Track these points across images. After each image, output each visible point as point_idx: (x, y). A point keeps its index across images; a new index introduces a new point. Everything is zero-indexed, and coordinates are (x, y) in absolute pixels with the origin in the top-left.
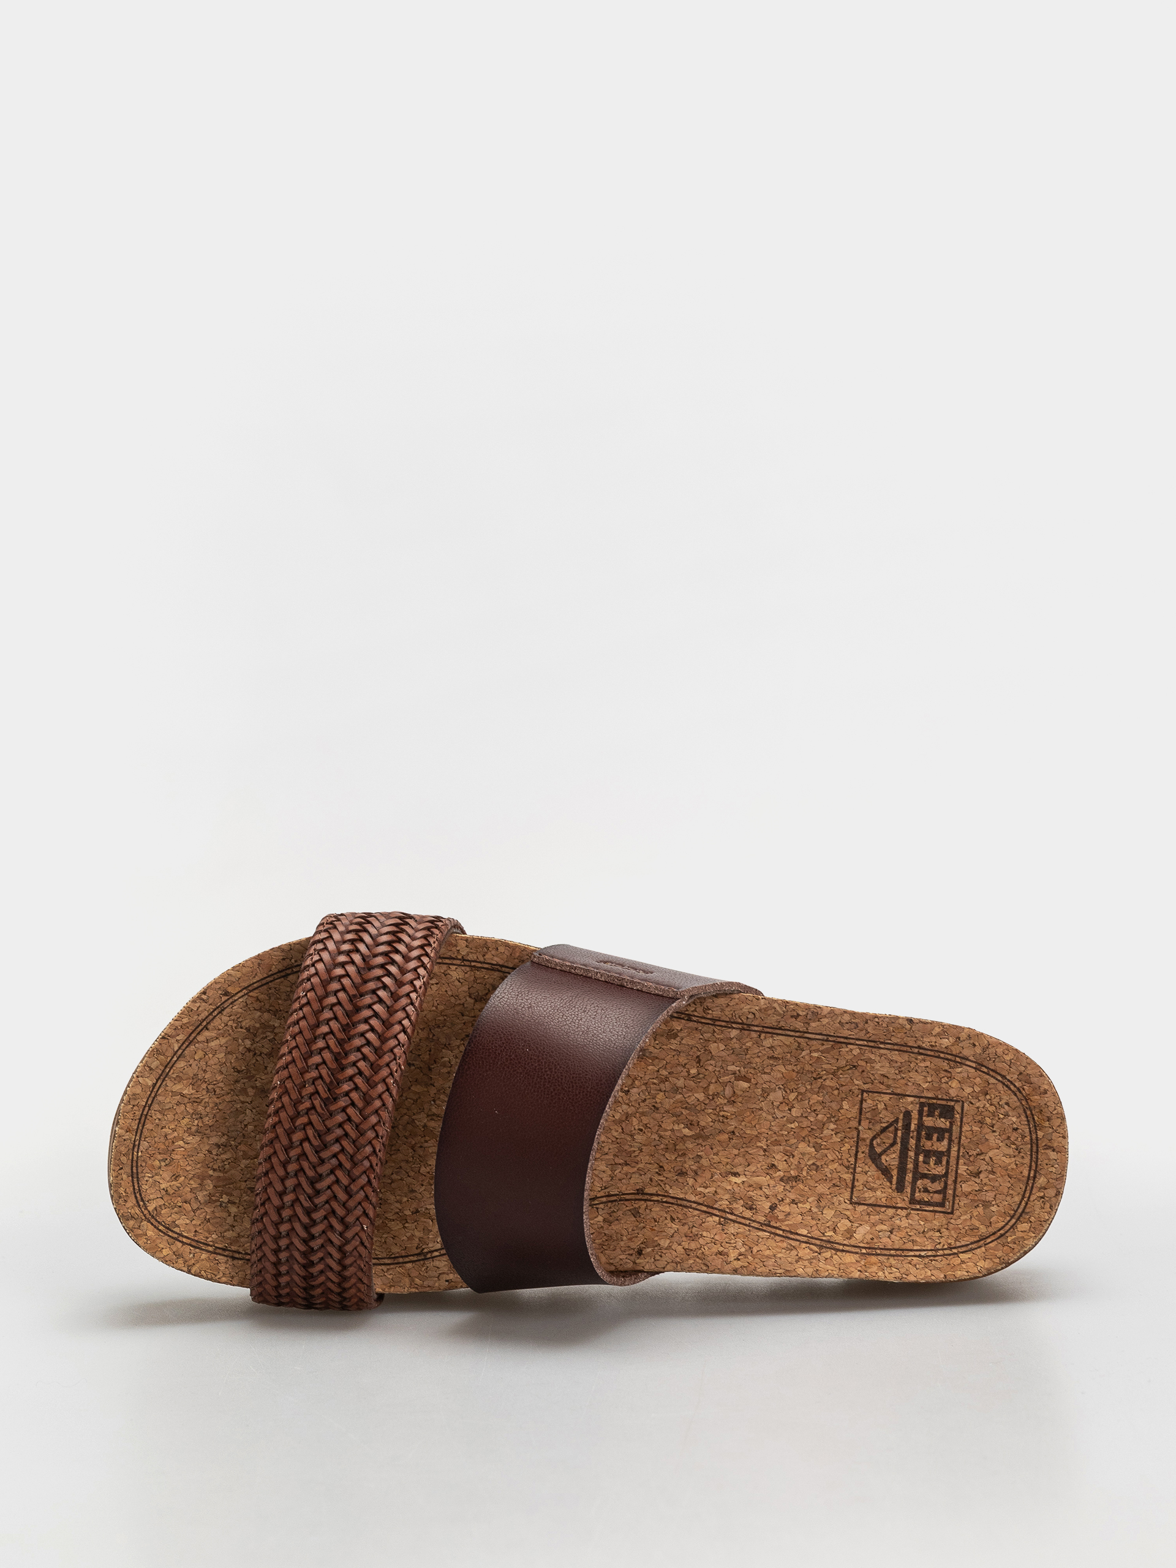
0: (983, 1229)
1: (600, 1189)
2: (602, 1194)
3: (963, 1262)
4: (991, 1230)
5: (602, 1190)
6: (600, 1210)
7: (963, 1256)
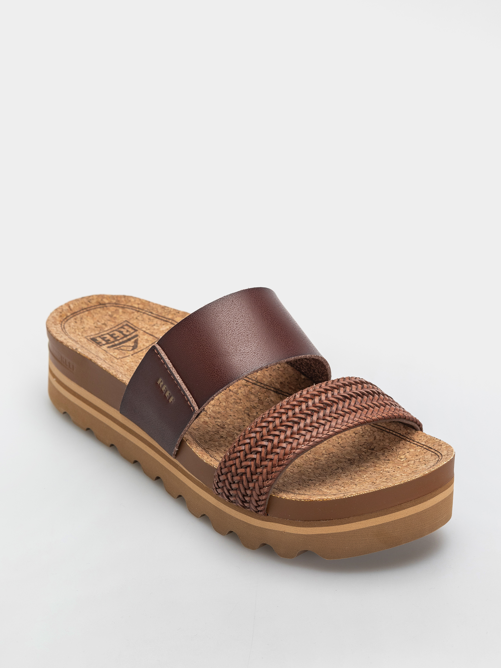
0: (121, 310)
1: (249, 386)
2: (249, 384)
3: (138, 304)
4: (118, 308)
5: (248, 385)
6: (255, 378)
7: (137, 306)
